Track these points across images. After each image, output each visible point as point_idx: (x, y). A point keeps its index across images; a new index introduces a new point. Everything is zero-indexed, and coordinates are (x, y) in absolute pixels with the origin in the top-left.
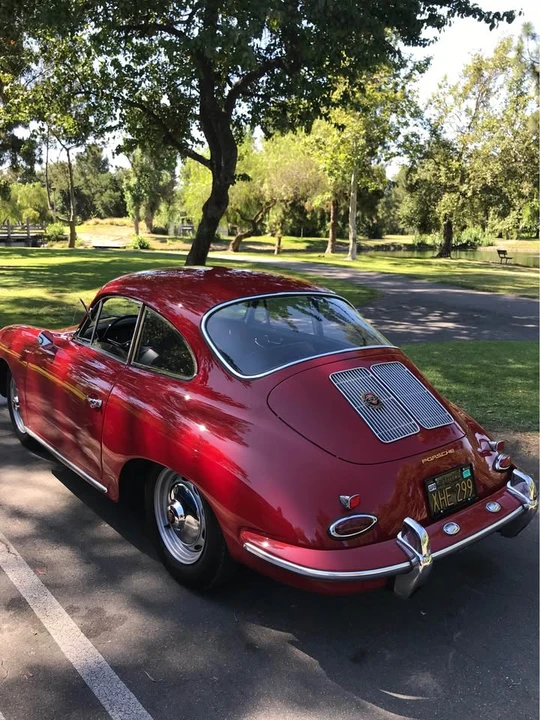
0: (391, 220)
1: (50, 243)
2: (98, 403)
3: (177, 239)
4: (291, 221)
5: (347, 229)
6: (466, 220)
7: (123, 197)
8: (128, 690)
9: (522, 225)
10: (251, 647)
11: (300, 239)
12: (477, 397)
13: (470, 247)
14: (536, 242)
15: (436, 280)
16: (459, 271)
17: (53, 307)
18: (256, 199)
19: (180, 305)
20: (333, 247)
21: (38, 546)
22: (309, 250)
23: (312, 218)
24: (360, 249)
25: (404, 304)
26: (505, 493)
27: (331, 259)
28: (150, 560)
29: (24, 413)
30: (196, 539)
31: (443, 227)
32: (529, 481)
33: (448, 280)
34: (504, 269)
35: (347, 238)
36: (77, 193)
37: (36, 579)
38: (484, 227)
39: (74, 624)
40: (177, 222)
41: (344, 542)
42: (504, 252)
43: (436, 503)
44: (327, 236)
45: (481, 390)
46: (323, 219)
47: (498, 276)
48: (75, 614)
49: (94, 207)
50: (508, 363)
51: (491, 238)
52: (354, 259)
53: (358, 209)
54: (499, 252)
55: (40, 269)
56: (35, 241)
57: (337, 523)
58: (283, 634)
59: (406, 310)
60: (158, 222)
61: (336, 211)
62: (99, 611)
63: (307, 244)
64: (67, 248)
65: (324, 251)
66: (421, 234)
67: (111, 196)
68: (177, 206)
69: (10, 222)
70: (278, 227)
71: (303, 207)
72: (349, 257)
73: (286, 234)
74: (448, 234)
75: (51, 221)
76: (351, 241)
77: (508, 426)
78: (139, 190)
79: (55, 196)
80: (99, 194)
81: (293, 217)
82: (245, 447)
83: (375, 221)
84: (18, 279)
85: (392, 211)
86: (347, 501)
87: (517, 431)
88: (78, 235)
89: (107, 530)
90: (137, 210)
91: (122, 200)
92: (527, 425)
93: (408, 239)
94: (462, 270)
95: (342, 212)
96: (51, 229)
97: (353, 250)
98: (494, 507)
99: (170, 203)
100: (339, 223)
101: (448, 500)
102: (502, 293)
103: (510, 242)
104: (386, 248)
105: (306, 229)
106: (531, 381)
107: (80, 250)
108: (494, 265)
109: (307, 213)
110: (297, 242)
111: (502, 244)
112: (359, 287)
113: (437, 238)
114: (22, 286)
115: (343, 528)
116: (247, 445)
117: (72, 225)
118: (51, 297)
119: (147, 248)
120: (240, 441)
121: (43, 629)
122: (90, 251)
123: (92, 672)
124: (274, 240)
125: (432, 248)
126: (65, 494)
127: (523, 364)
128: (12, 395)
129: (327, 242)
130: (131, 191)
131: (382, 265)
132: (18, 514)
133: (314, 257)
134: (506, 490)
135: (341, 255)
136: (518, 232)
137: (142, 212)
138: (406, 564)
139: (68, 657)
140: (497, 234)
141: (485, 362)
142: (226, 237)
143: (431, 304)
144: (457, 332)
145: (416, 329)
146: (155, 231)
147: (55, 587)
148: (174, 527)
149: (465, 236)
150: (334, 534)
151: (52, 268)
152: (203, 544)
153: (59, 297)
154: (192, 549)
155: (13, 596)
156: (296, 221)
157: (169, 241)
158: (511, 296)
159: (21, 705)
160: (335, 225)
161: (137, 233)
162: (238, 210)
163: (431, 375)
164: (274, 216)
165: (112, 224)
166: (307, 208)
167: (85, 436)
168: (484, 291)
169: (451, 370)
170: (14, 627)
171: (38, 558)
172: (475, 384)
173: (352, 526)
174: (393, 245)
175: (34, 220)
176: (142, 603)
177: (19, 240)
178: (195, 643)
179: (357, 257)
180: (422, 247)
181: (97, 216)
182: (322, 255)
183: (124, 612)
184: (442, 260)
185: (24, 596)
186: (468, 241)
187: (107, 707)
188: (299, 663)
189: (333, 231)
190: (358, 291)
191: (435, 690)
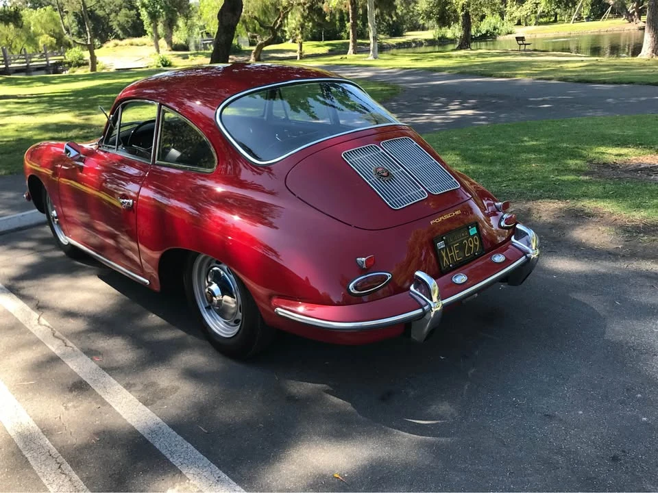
0: (411, 17)
1: (71, 69)
2: (129, 203)
3: (198, 53)
4: (311, 24)
5: (367, 29)
6: (484, 9)
7: (139, 15)
8: (186, 442)
9: (540, 10)
10: (291, 399)
11: (322, 43)
12: (494, 174)
13: (489, 37)
14: (555, 26)
15: (456, 71)
16: (478, 60)
17: (82, 129)
18: (272, 4)
19: (198, 103)
20: (354, 47)
21: (92, 338)
22: (331, 53)
23: (331, 20)
24: (382, 49)
25: (426, 96)
26: (510, 246)
27: (354, 60)
28: (197, 340)
29: (64, 227)
30: (235, 314)
31: (461, 18)
32: (531, 234)
33: (468, 70)
34: (522, 55)
35: (368, 38)
36: (92, 15)
37: (94, 365)
38: (502, 15)
39: (133, 397)
40: (197, 37)
41: (363, 298)
42: (522, 39)
43: (445, 258)
44: (348, 38)
45: (497, 168)
46: (342, 20)
47: (515, 63)
48: (133, 389)
49: (111, 29)
50: (522, 142)
51: (509, 26)
52: (375, 58)
53: (376, 7)
54: (518, 39)
55: (63, 95)
56: (56, 68)
57: (355, 282)
58: (319, 385)
59: (428, 101)
60: (178, 38)
61: (355, 10)
62: (153, 384)
63: (329, 48)
64: (89, 72)
65: (346, 53)
66: (440, 28)
67: (127, 16)
68: (195, 19)
69: (27, 50)
70: (298, 32)
71: (321, 9)
72: (370, 56)
73: (307, 39)
74: (467, 26)
75: (69, 46)
76: (371, 40)
77: (522, 196)
78: (154, 7)
79: (69, 20)
80: (114, 14)
81: (312, 20)
82: (274, 230)
83: (395, 19)
84: (42, 106)
85: (411, 6)
86: (363, 262)
87: (529, 200)
88: (98, 59)
89: (154, 319)
90: (155, 28)
91: (138, 18)
92: (538, 194)
93: (429, 35)
94: (480, 59)
95: (361, 11)
96: (71, 55)
97: (374, 49)
98: (499, 258)
99: (187, 17)
100: (358, 22)
101: (456, 255)
102: (518, 78)
103: (528, 28)
104: (407, 45)
105: (327, 32)
106: (544, 155)
107: (103, 73)
108: (512, 53)
109: (325, 15)
110: (318, 46)
111: (520, 31)
112: (381, 84)
113: (457, 30)
114: (48, 112)
115: (361, 286)
116: (277, 228)
117: (91, 48)
118: (77, 120)
119: (170, 65)
120: (270, 225)
121: (104, 403)
122: (112, 73)
123: (152, 432)
124: (296, 46)
125: (452, 41)
126: (113, 294)
127: (537, 140)
128: (50, 209)
129: (349, 43)
130: (147, 8)
131: (404, 61)
132: (70, 314)
133: (336, 60)
134: (512, 244)
135: (364, 55)
136: (536, 17)
137: (160, 29)
138: (420, 311)
139: (130, 422)
140: (516, 22)
141: (501, 142)
142: (247, 48)
143: (451, 94)
144: (475, 118)
145: (437, 119)
146: (176, 48)
147: (112, 370)
148: (214, 306)
149: (485, 27)
150: (354, 291)
151: (76, 93)
152: (240, 318)
153: (86, 119)
154: (232, 324)
155: (75, 380)
156: (316, 25)
157: (191, 57)
158: (527, 80)
159: (92, 463)
160: (354, 26)
161: (158, 51)
162: (255, 18)
163: (451, 158)
164: (293, 21)
165: (132, 45)
166: (325, 9)
167: (125, 240)
168: (502, 77)
169: (469, 152)
170: (78, 404)
171: (93, 348)
172: (492, 162)
173: (369, 283)
174: (414, 41)
175: (51, 47)
176: (192, 374)
177: (39, 69)
178: (242, 401)
179: (379, 55)
180: (442, 42)
181: (115, 38)
182: (344, 56)
183: (177, 384)
184: (462, 52)
185: (84, 379)
186: (487, 31)
187: (168, 456)
188: (335, 406)
189: (353, 32)
190: (380, 88)
191: (452, 414)
